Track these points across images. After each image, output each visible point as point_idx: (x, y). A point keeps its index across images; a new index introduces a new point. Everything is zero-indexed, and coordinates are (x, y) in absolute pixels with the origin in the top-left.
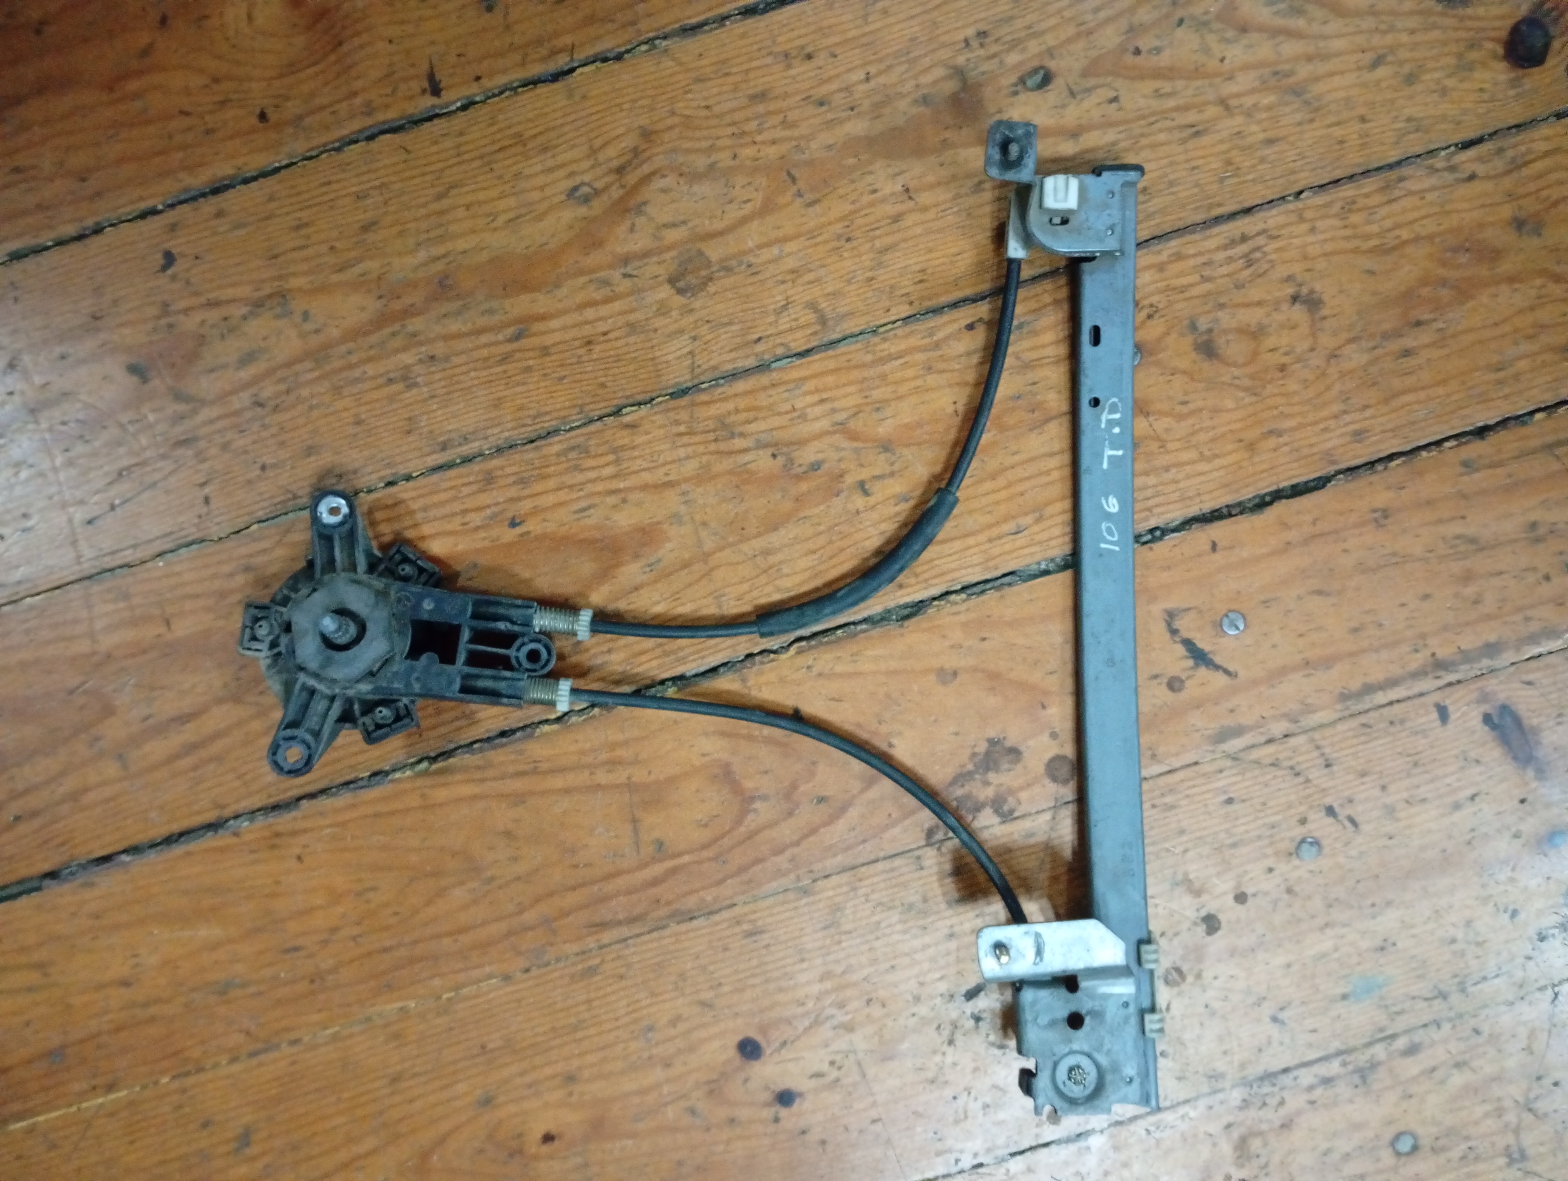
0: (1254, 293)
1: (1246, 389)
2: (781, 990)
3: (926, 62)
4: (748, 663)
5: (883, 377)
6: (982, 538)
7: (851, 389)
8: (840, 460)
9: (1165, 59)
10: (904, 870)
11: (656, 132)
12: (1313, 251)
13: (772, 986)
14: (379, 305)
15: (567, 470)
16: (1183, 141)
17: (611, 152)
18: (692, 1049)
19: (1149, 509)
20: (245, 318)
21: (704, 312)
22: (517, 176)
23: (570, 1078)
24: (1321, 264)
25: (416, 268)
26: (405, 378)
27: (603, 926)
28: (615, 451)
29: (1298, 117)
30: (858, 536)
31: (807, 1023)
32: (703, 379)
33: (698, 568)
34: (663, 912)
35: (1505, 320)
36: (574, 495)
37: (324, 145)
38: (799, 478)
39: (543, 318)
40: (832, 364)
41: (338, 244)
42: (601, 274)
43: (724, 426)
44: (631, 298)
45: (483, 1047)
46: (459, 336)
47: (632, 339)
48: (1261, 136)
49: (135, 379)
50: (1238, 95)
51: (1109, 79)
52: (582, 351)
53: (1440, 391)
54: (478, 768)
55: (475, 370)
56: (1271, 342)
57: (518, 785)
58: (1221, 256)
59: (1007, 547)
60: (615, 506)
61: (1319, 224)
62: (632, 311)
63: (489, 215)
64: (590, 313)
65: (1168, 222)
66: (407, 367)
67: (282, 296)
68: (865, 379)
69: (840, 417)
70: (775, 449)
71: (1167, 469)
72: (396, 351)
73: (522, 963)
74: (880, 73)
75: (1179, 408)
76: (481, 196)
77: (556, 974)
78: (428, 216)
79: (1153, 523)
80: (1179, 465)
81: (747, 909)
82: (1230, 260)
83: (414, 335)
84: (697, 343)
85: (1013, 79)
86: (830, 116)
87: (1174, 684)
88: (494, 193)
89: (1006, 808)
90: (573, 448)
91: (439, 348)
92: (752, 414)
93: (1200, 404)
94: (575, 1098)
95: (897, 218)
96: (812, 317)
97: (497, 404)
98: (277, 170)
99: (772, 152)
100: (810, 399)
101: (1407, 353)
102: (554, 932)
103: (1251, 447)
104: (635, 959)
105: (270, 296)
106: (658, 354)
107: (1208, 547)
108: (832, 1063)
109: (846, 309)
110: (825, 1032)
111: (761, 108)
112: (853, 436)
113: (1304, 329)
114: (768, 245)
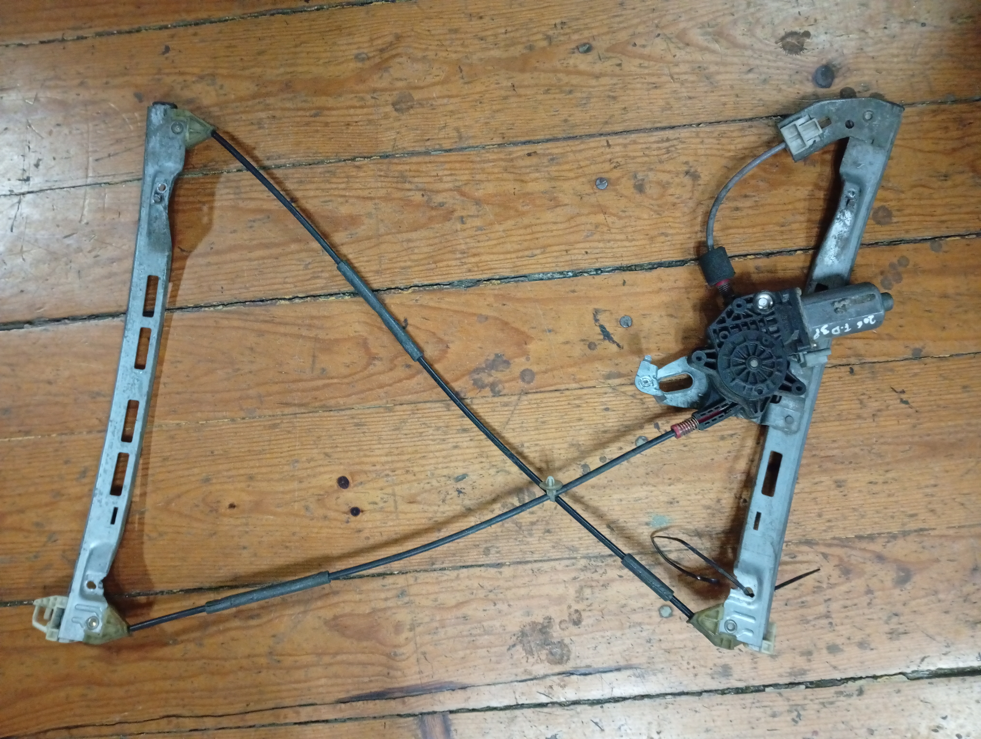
0: (668, 167)
1: (655, 211)
2: (366, 456)
3: (535, 30)
4: (387, 292)
5: (483, 169)
6: (514, 255)
7: (467, 172)
8: (454, 204)
9: (646, 51)
10: (440, 409)
11: (402, 37)
12: (700, 152)
13: (362, 453)
14: (256, 89)
15: (323, 182)
16: (648, 90)
17: (379, 42)
18: (314, 476)
19: (597, 259)
20: (194, 82)
21: (406, 122)
22: (334, 44)
23: (251, 478)
24: (703, 159)
25: (278, 75)
26: (259, 123)
27: (287, 404)
28: (347, 177)
29: (706, 89)
30: (454, 242)
31: (374, 476)
32: (397, 152)
33: (374, 241)
34: (317, 404)
35: (790, 203)
36: (324, 194)
37: (251, 14)
38: (432, 208)
39: (329, 109)
40: (460, 158)
41: (245, 58)
42: (361, 95)
43: (403, 177)
44: (373, 108)
45: (212, 452)
46: (289, 109)
47: (368, 127)
48: (685, 94)
49: (136, 100)
50: (678, 74)
51: (619, 55)
52: (344, 128)
53: (750, 231)
54: (246, 314)
55: (292, 126)
56: (671, 191)
57: (263, 326)
58: (655, 146)
59: (525, 263)
60: (342, 203)
61: (706, 141)
62: (371, 114)
63: (316, 58)
64: (352, 111)
65: (632, 125)
66: (261, 119)
67: (213, 76)
68: (474, 169)
69: (457, 184)
70: (424, 191)
71: (609, 241)
72: (258, 111)
73: (242, 414)
74: (511, 32)
75: (621, 213)
76: (315, 49)
77: (257, 424)
78: (289, 53)
79: (597, 265)
80: (616, 240)
81: (359, 412)
82: (659, 149)
83: (268, 105)
84: (398, 135)
85: (573, 46)
86: (484, 46)
87: (591, 346)
88: (322, 49)
89: (497, 389)
90: (328, 172)
91: (278, 114)
92: (417, 174)
93: (631, 214)
94: (250, 488)
95: (506, 98)
96: (456, 134)
97: (298, 144)
98: (227, 20)
99: (454, 56)
100: (446, 172)
101: (737, 209)
102: (262, 402)
103: (652, 239)
104: (298, 424)
105: (208, 75)
106: (379, 136)
107: (622, 282)
108: (382, 499)
109: (471, 134)
110: (381, 483)
111: (454, 36)
112: (463, 194)
113: (689, 188)
114: (443, 97)
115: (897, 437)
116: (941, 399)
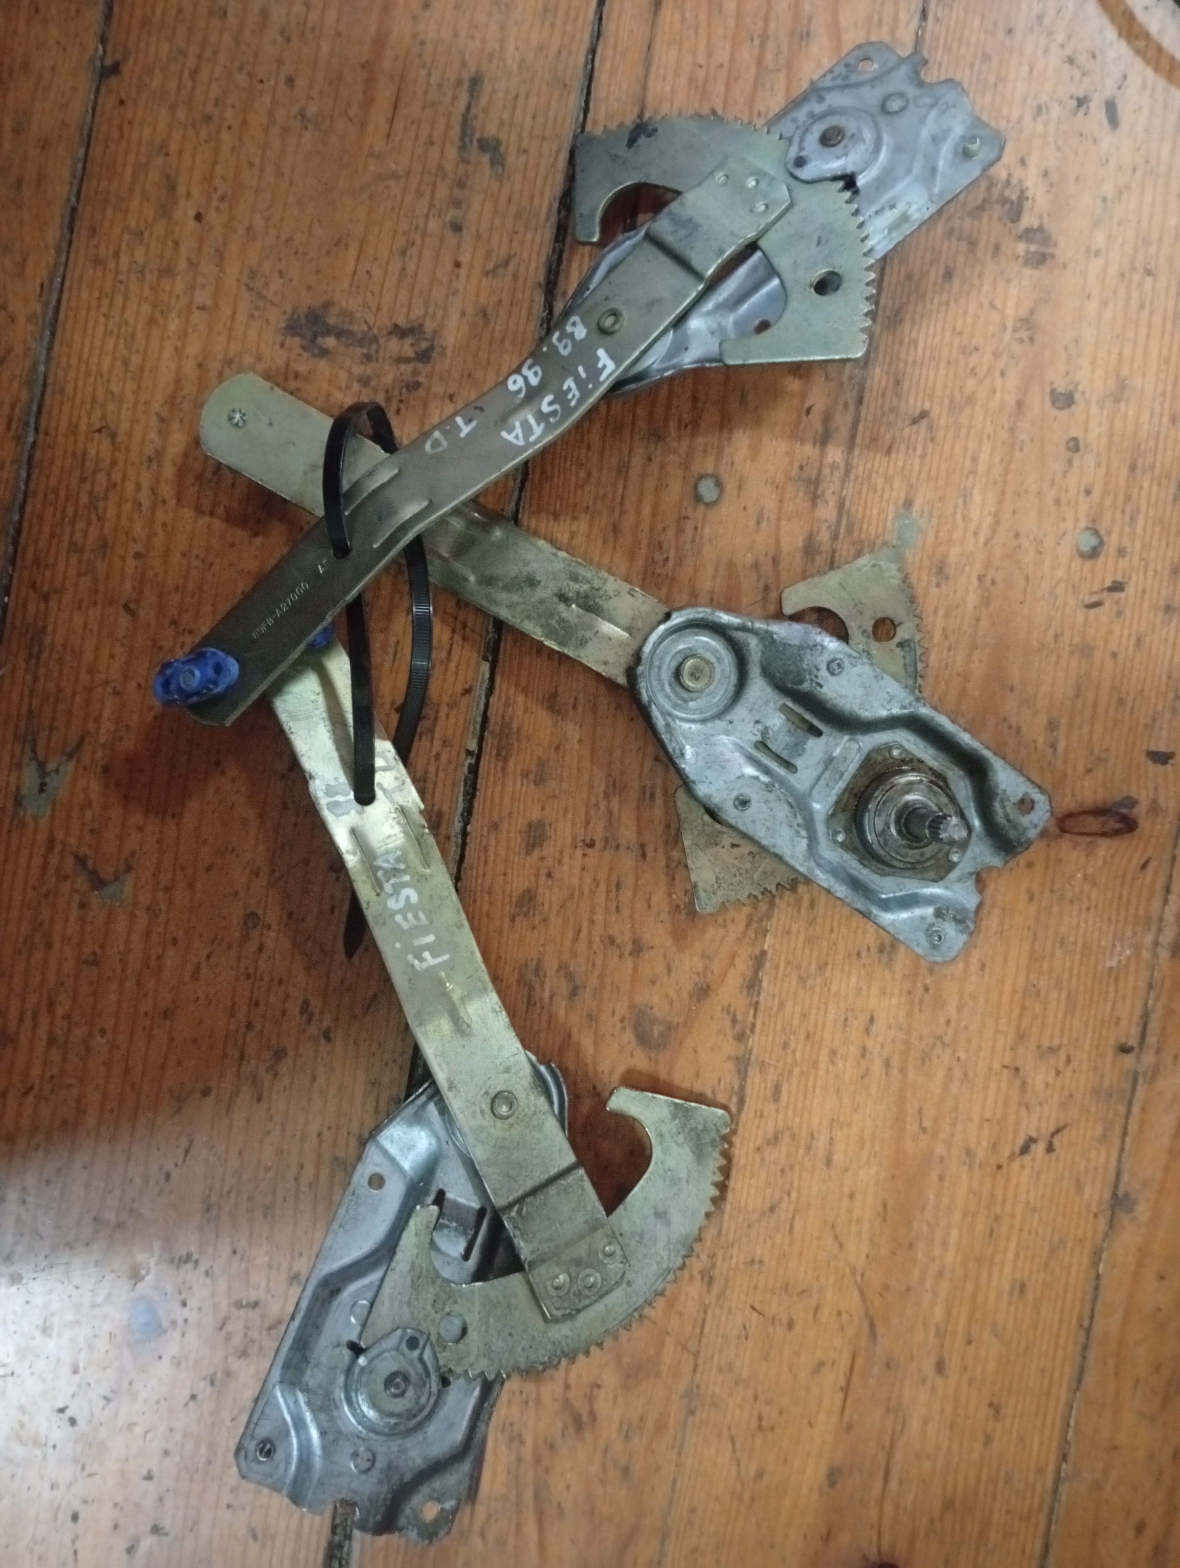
115: (956, 1109)
116: (1011, 1227)
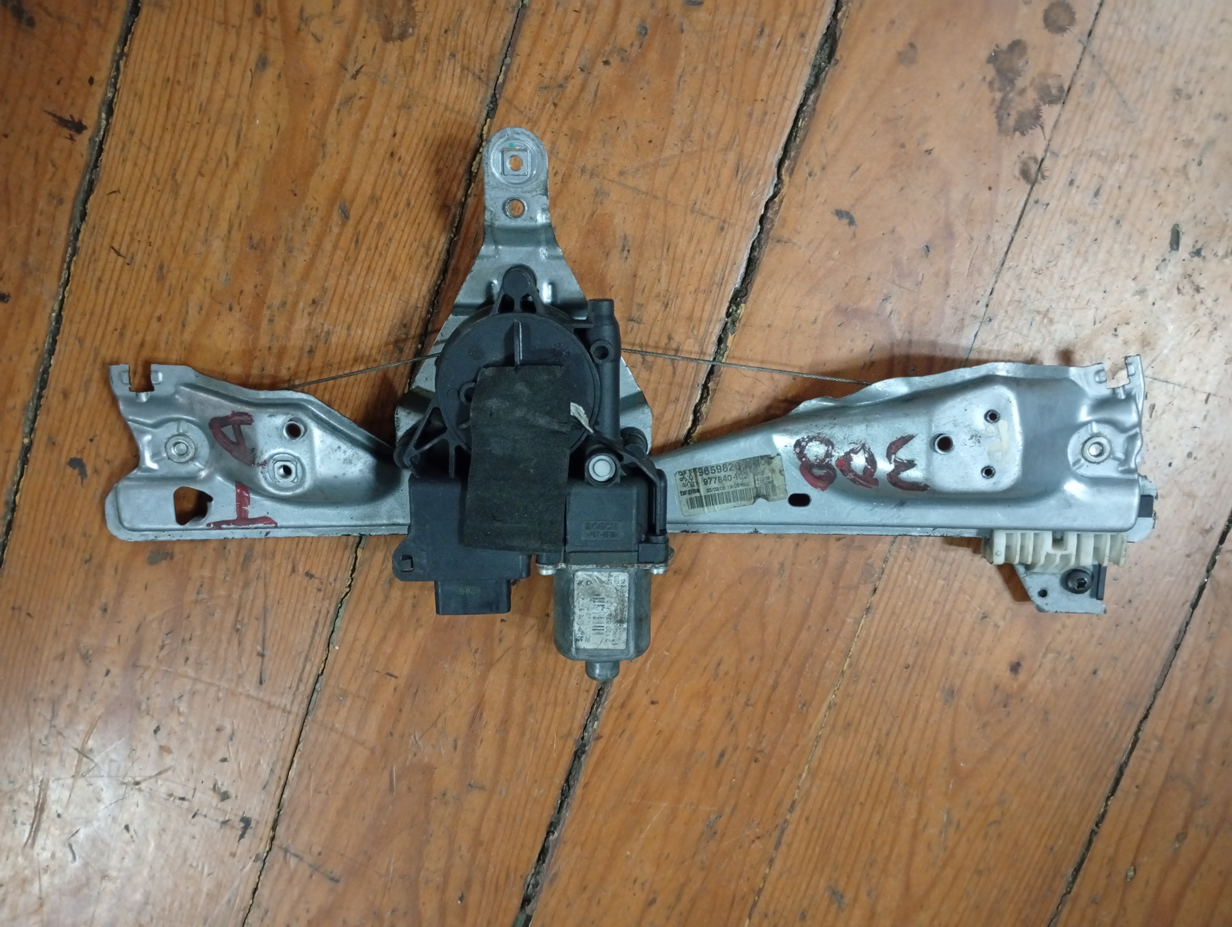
4: (767, 227)
8: (653, 5)
10: (1037, 221)
14: (237, 315)
17: (235, 7)
21: (435, 30)
22: (203, 109)
25: (226, 258)
26: (317, 338)
32: (493, 76)
33: (656, 208)
37: (63, 261)
38: (642, 54)
39: (343, 180)
41: (159, 312)
42: (338, 98)
43: (548, 88)
44: (378, 87)
45: (907, 667)
46: (311, 264)
47: (416, 113)
49: (163, 564)
52: (396, 166)
55: (350, 273)
62: (390, 95)
63: (220, 160)
64: (367, 134)
66: (309, 330)
70: (601, 57)
72: (288, 329)
73: (866, 589)
76: (199, 154)
77: (896, 569)
78: (185, 216)
83: (284, 304)
84: (459, 56)
88: (204, 141)
89: (1055, 91)
91: (311, 291)
92: (556, 55)
94: (1001, 624)
97: (392, 276)
98: (59, 319)
106: (444, 101)
